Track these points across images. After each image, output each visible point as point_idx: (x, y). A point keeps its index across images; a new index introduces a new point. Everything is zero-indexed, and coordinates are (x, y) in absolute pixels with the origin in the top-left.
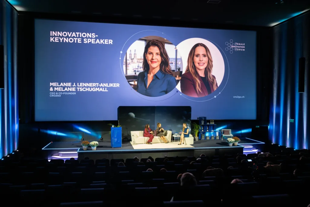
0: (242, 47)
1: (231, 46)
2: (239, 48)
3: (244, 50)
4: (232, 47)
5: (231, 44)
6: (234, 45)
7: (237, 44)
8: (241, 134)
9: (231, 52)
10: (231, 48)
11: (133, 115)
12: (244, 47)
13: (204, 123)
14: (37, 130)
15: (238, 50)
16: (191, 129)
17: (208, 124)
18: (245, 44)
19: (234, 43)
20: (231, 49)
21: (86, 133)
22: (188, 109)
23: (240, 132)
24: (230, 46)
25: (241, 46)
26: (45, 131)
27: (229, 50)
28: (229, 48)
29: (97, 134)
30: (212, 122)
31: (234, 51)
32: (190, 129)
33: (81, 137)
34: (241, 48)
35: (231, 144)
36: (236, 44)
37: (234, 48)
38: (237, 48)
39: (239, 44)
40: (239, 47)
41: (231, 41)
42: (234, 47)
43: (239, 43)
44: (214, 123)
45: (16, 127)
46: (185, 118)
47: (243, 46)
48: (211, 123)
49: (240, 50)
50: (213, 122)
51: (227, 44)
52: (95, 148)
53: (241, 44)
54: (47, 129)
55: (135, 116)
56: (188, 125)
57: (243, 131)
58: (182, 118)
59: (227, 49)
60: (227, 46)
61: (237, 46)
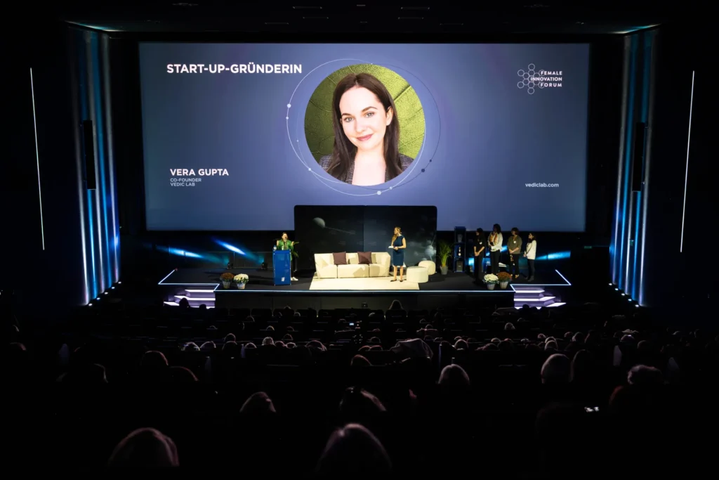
0: (554, 79)
1: (530, 79)
2: (548, 82)
3: (560, 85)
4: (534, 79)
5: (532, 73)
6: (536, 76)
7: (545, 72)
8: (547, 261)
9: (531, 91)
10: (529, 82)
11: (321, 222)
12: (560, 79)
13: (462, 240)
14: (150, 246)
15: (546, 85)
16: (437, 252)
18: (562, 73)
19: (537, 70)
20: (531, 85)
21: (236, 254)
22: (431, 212)
23: (544, 257)
24: (528, 79)
25: (554, 76)
26: (165, 249)
27: (526, 87)
28: (526, 82)
29: (257, 255)
31: (536, 88)
32: (435, 251)
33: (227, 261)
34: (553, 82)
35: (492, 286)
36: (542, 73)
37: (536, 82)
38: (544, 82)
39: (550, 73)
40: (548, 79)
41: (531, 67)
42: (538, 79)
43: (548, 70)
45: (116, 241)
46: (423, 230)
47: (559, 76)
49: (551, 85)
51: (521, 73)
52: (243, 286)
53: (554, 73)
54: (167, 245)
55: (326, 225)
56: (430, 242)
57: (551, 256)
58: (419, 230)
59: (521, 85)
60: (522, 79)
61: (545, 76)
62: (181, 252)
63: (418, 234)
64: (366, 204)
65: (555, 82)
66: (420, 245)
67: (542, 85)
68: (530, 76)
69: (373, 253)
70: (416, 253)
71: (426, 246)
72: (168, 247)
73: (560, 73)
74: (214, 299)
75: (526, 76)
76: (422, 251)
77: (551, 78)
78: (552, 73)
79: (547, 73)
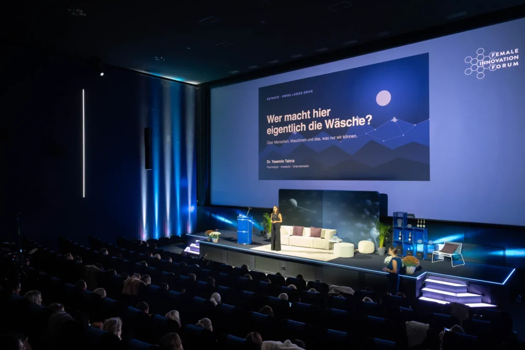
0: (509, 59)
1: (479, 64)
2: (501, 63)
3: (516, 64)
4: (483, 63)
5: (480, 58)
6: (487, 59)
7: (497, 54)
9: (481, 75)
10: (478, 67)
11: (294, 202)
12: (517, 57)
13: (402, 225)
14: (209, 214)
15: (499, 67)
17: (410, 226)
18: (519, 51)
19: (487, 54)
20: (481, 69)
23: (501, 253)
24: (476, 64)
25: (508, 56)
27: (475, 73)
28: (475, 67)
30: (420, 224)
31: (487, 72)
32: (378, 233)
34: (506, 62)
36: (493, 55)
37: (486, 66)
38: (496, 63)
39: (502, 54)
40: (501, 60)
41: (480, 52)
42: (488, 62)
43: (500, 51)
44: (424, 226)
46: (368, 213)
47: (515, 54)
48: (418, 226)
49: (504, 65)
50: (423, 224)
51: (468, 60)
53: (508, 52)
54: (216, 213)
55: (298, 205)
56: (373, 224)
57: (510, 253)
58: (363, 212)
59: (469, 71)
60: (469, 65)
61: (497, 58)
62: (222, 219)
63: (364, 216)
64: (324, 189)
65: (509, 61)
66: (365, 226)
67: (493, 67)
68: (478, 61)
69: (323, 229)
70: (363, 234)
71: (370, 227)
72: (216, 215)
73: (516, 51)
74: (199, 247)
75: (474, 62)
76: (368, 232)
77: (505, 58)
78: (506, 53)
79: (499, 54)
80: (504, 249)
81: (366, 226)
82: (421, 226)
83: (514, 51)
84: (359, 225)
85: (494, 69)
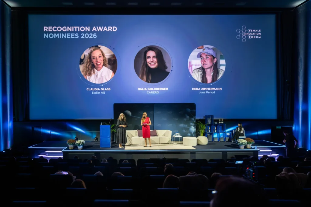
0: (257, 34)
2: (253, 36)
3: (260, 37)
4: (245, 34)
5: (244, 31)
6: (247, 32)
7: (251, 30)
8: (258, 135)
9: (244, 40)
10: (243, 35)
11: (129, 113)
12: (260, 34)
13: (211, 123)
14: (31, 128)
15: (252, 37)
16: (196, 130)
17: (216, 123)
18: (261, 31)
19: (247, 29)
20: (244, 37)
22: (192, 106)
23: (256, 133)
24: (242, 34)
25: (256, 32)
27: (241, 38)
28: (241, 36)
30: (220, 121)
31: (247, 39)
34: (256, 35)
35: (242, 147)
36: (250, 31)
37: (247, 36)
38: (251, 35)
39: (254, 31)
40: (253, 34)
41: (244, 28)
42: (247, 34)
43: (253, 29)
44: (223, 122)
46: (188, 117)
47: (259, 32)
48: (219, 122)
49: (255, 37)
51: (238, 31)
53: (256, 31)
54: (40, 127)
55: (132, 115)
56: (192, 124)
57: (260, 133)
58: (185, 117)
59: (238, 37)
60: (239, 34)
61: (251, 32)
62: (48, 132)
63: (185, 119)
64: (154, 103)
65: (257, 35)
67: (250, 37)
71: (190, 126)
72: (41, 129)
73: (260, 30)
75: (241, 32)
76: (188, 129)
77: (255, 33)
78: (255, 31)
79: (252, 31)
80: (257, 131)
81: (186, 125)
82: (221, 123)
83: (259, 31)
84: (182, 125)
85: (250, 38)
